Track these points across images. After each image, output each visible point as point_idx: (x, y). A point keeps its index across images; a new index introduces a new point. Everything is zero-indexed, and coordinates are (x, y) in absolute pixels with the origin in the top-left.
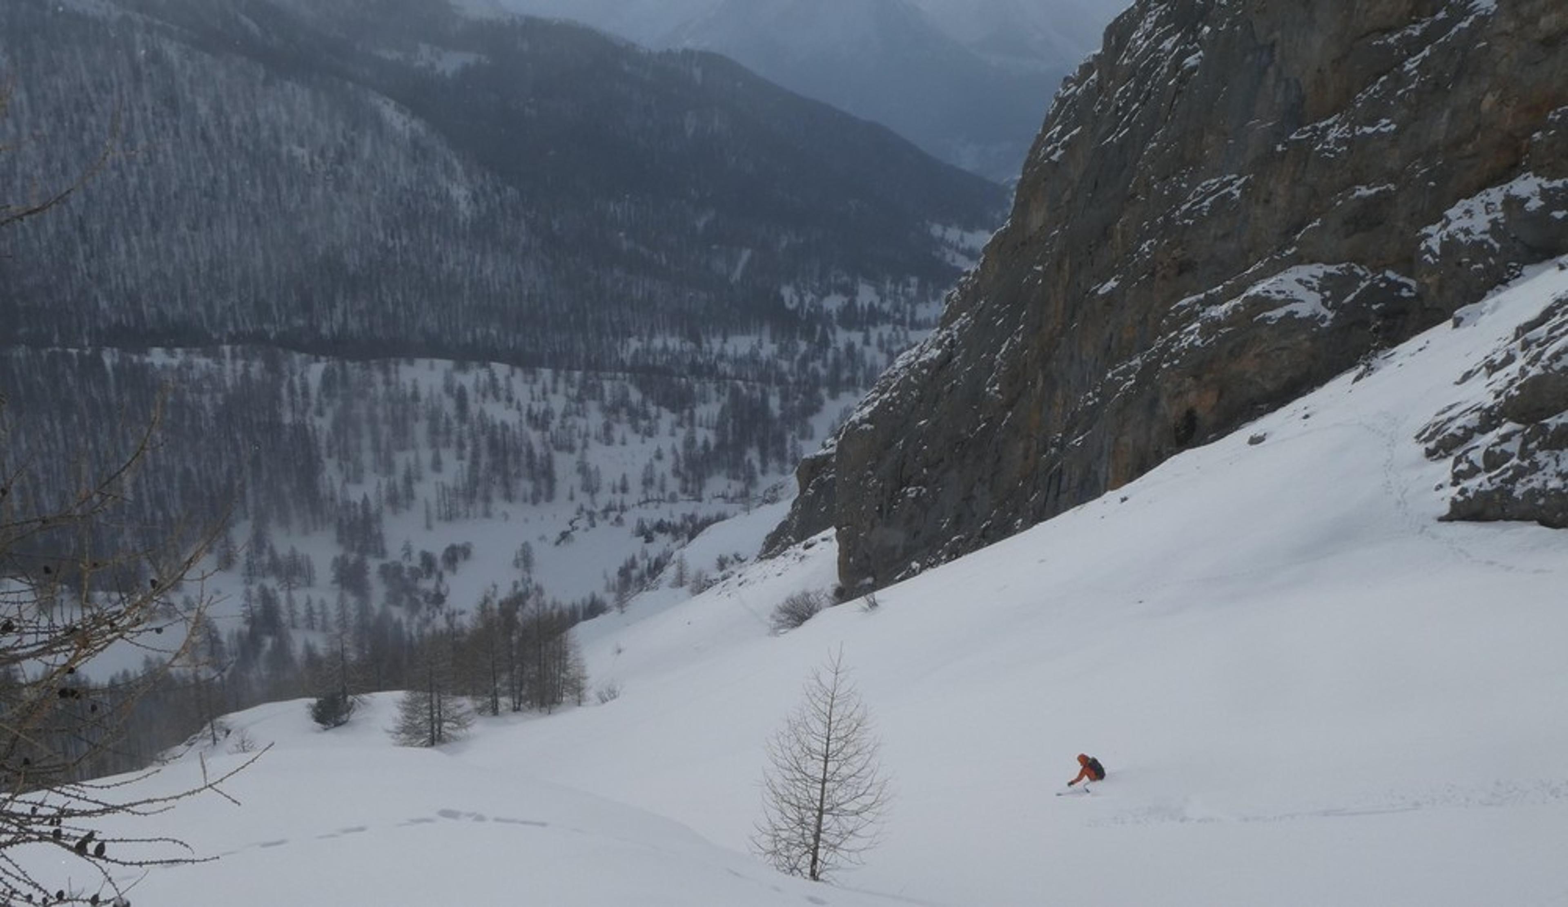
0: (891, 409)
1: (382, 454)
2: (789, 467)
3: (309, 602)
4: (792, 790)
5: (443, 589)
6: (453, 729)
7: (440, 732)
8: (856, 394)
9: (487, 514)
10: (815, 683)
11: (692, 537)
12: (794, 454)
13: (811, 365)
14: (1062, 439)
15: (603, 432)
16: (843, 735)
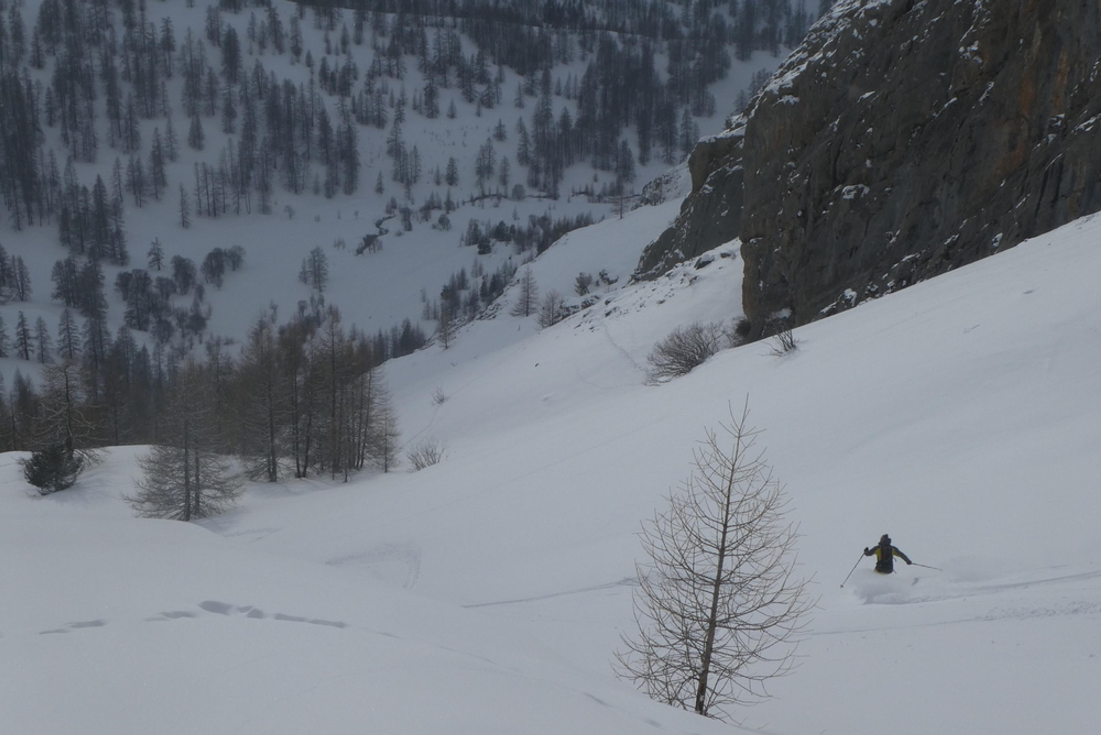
0: (824, 75)
1: (122, 122)
2: (678, 153)
3: (22, 323)
4: (675, 593)
5: (203, 309)
6: (214, 498)
7: (198, 502)
8: (776, 54)
9: (265, 209)
10: (710, 450)
11: (543, 247)
12: (687, 135)
13: (713, 11)
14: (1064, 121)
15: (423, 98)
16: (746, 520)
